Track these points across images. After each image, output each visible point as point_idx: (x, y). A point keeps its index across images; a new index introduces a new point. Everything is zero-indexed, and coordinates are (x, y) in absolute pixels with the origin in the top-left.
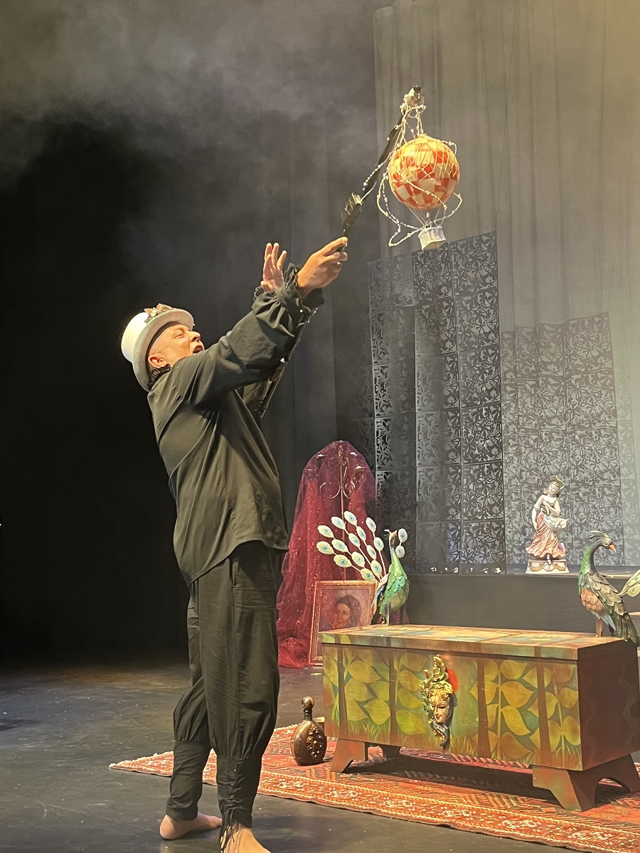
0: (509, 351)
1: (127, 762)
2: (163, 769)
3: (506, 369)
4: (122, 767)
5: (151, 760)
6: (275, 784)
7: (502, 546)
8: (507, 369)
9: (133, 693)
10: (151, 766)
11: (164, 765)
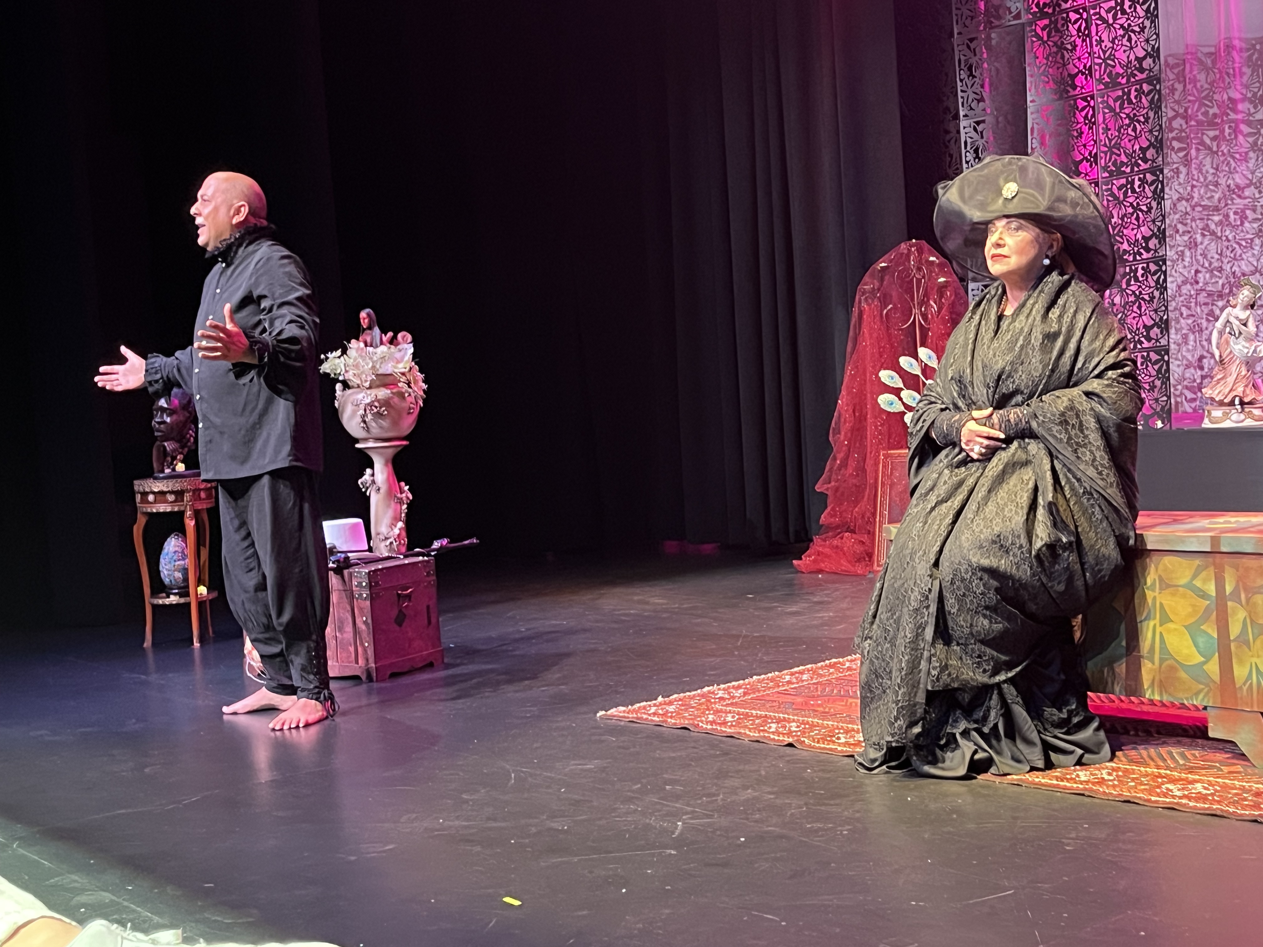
0: (1177, 85)
1: (622, 708)
2: (671, 717)
3: (1171, 114)
4: (614, 716)
5: (655, 705)
6: (831, 736)
7: (1166, 388)
8: (1174, 113)
9: (625, 615)
10: (654, 714)
11: (672, 713)
